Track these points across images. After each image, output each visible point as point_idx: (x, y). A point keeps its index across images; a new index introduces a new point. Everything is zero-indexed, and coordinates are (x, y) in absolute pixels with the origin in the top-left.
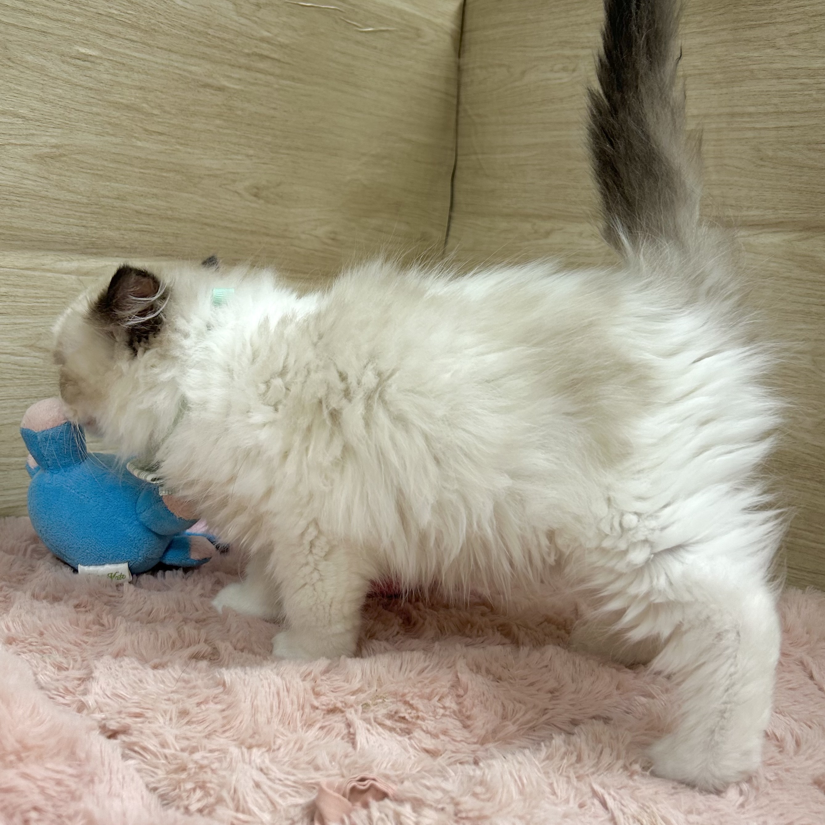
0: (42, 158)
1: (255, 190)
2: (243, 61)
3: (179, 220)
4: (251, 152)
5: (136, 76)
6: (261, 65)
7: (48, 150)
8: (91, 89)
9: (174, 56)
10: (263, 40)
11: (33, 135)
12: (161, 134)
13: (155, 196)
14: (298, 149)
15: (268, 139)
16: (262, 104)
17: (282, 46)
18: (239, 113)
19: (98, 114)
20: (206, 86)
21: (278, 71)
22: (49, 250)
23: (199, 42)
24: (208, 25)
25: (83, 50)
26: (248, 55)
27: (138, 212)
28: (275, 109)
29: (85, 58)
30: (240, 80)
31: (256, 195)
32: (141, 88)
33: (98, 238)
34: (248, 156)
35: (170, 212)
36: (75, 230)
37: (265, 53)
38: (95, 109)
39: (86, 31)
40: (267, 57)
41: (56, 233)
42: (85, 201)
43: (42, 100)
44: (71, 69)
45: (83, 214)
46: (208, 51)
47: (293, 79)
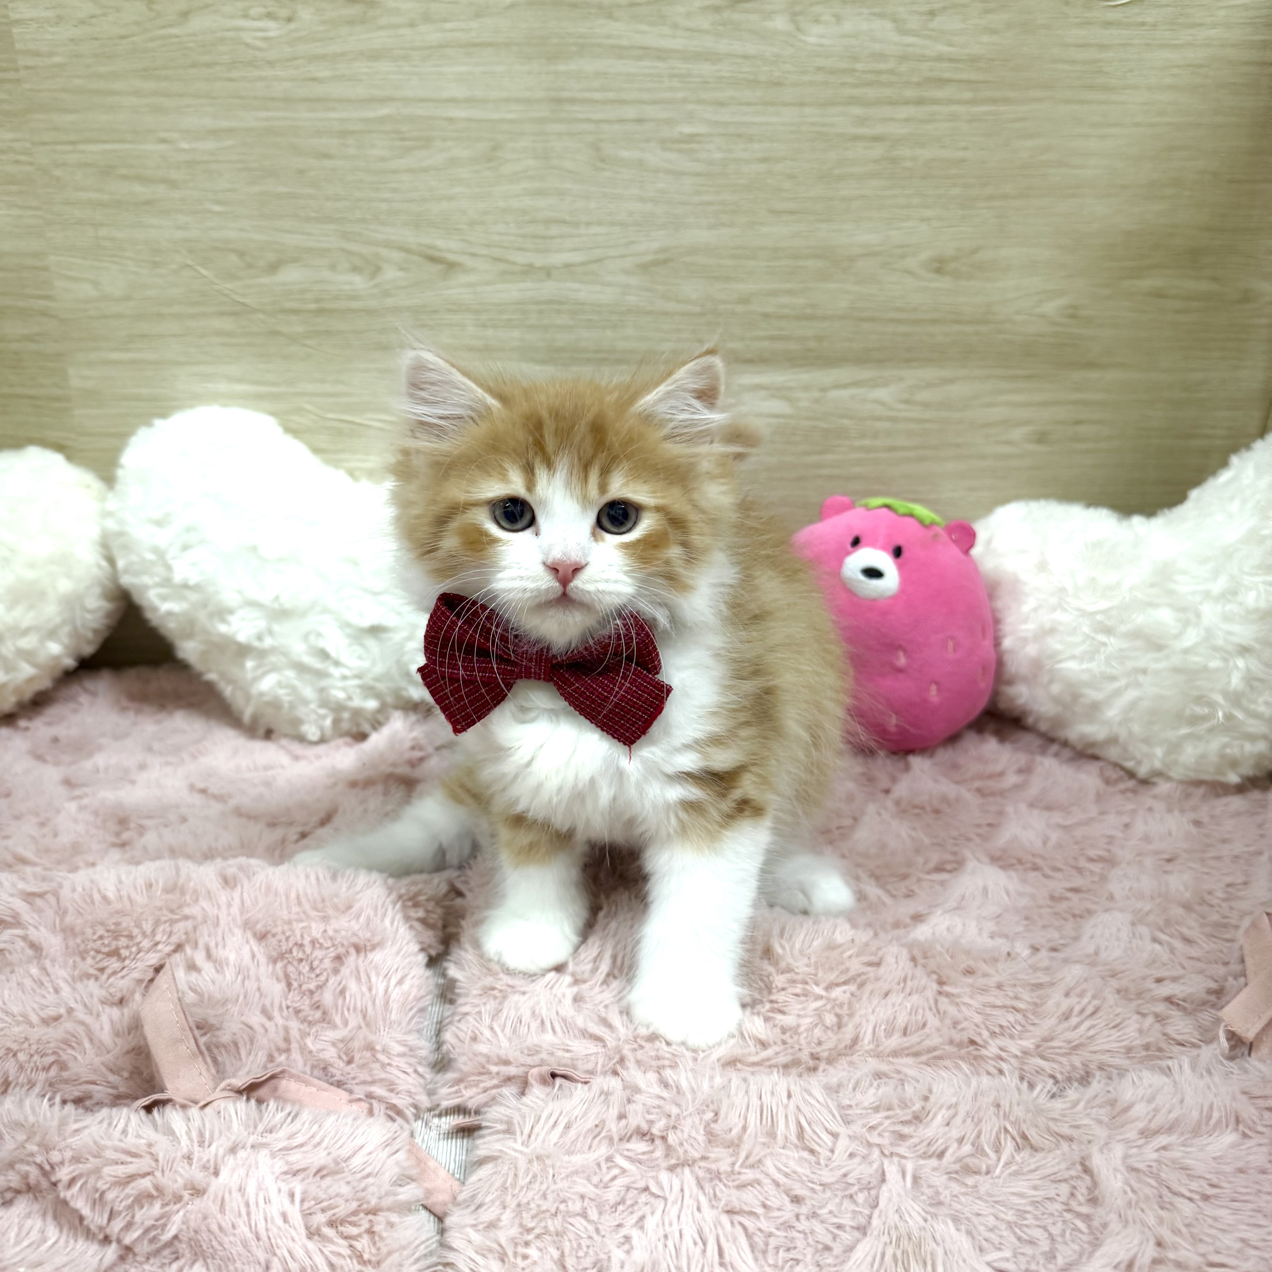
0: (644, 268)
1: (937, 265)
2: (909, 93)
3: (824, 318)
4: (929, 213)
5: (756, 146)
6: (940, 94)
8: (698, 175)
9: (807, 110)
10: (940, 58)
11: (633, 242)
12: (791, 212)
13: (789, 292)
14: (1005, 197)
15: (956, 191)
16: (943, 147)
17: (974, 60)
18: (908, 164)
19: (710, 203)
20: (855, 138)
21: (968, 95)
23: (843, 84)
24: (855, 58)
25: (687, 129)
26: (918, 84)
27: (766, 316)
28: (965, 149)
29: (691, 138)
30: (907, 120)
31: (939, 271)
32: (765, 160)
34: (923, 220)
35: (809, 311)
37: (947, 75)
38: (705, 198)
39: (690, 107)
40: (949, 81)
42: (697, 309)
43: (642, 200)
44: (673, 156)
46: (856, 92)
47: (994, 101)
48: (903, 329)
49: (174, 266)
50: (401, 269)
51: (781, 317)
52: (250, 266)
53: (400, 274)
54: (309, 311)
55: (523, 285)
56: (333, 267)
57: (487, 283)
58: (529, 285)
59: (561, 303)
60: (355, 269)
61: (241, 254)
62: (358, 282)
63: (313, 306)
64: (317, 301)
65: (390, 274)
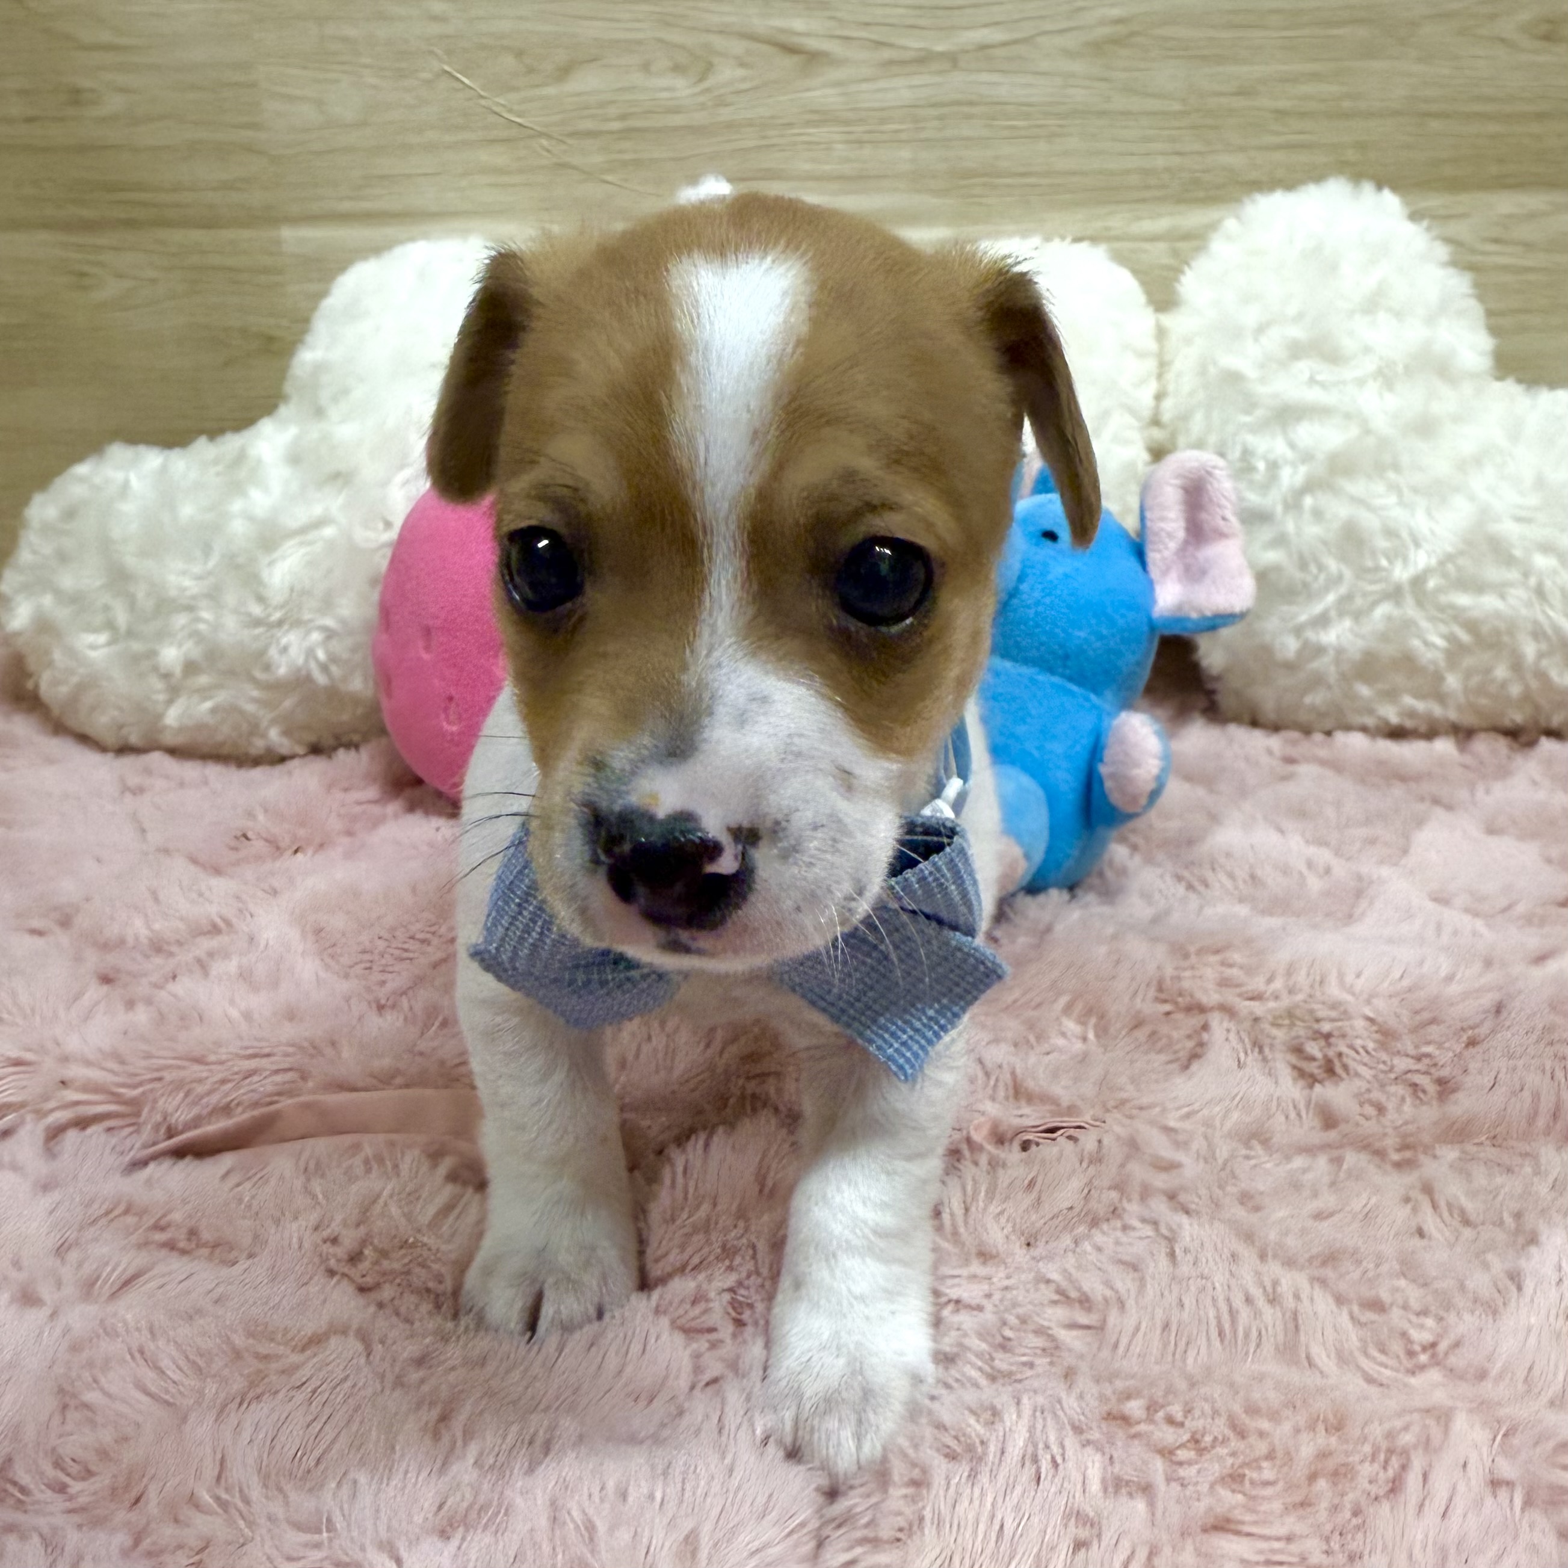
0: (1098, 48)
3: (1370, 115)
7: (1106, 31)
11: (1081, 9)
13: (1316, 77)
22: (1118, 202)
27: (1281, 114)
33: (1204, 172)
35: (1346, 104)
36: (1160, 162)
41: (1128, 172)
42: (1177, 107)
45: (1173, 132)
48: (1493, 128)
49: (426, 75)
50: (743, 65)
51: (1303, 115)
52: (531, 70)
53: (740, 72)
54: (611, 132)
55: (916, 80)
56: (646, 67)
57: (866, 80)
58: (925, 79)
59: (971, 103)
60: (678, 69)
61: (519, 54)
62: (682, 88)
63: (616, 125)
64: (623, 117)
65: (726, 74)
